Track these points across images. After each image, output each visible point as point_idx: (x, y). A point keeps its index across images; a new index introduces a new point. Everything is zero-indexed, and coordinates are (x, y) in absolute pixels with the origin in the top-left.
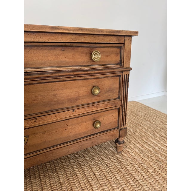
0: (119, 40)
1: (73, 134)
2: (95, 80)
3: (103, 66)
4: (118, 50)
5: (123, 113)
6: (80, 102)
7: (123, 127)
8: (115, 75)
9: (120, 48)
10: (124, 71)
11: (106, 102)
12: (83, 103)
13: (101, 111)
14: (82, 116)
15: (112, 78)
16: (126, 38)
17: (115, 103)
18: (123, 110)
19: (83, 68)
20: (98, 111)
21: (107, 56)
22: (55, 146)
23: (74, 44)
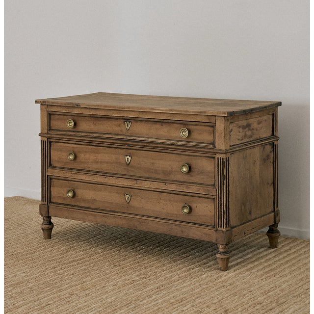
0: (209, 119)
1: (165, 211)
2: (187, 157)
3: (194, 144)
4: (211, 129)
5: (219, 207)
6: (173, 177)
7: (219, 229)
8: (207, 155)
9: (213, 126)
10: (217, 153)
11: (198, 185)
12: (175, 179)
13: (193, 194)
14: (174, 193)
15: (206, 158)
16: (217, 118)
17: (208, 190)
18: (219, 203)
19: (175, 142)
20: (189, 194)
21: (200, 134)
22: (149, 216)
23: (170, 121)
